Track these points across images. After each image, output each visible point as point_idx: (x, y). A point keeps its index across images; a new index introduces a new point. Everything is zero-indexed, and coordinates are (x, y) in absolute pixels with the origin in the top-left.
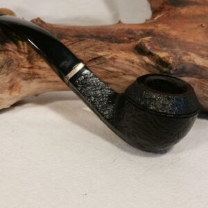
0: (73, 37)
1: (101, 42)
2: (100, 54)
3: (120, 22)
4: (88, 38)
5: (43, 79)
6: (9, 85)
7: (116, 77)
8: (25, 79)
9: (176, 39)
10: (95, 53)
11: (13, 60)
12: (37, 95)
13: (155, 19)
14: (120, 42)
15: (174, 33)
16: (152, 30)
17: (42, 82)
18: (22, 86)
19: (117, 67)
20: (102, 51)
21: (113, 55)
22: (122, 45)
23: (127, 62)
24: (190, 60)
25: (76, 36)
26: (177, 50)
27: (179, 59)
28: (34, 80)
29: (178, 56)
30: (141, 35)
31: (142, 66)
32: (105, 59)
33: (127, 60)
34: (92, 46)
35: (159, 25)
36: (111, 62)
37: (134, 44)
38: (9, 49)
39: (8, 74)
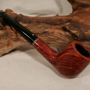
0: (35, 22)
1: (47, 25)
2: (47, 30)
3: (57, 15)
4: (41, 23)
5: (22, 41)
6: (7, 44)
7: (54, 41)
8: (15, 41)
9: (82, 24)
10: (44, 30)
11: (8, 33)
12: (21, 47)
13: (74, 13)
14: (56, 25)
15: (81, 21)
16: (71, 19)
17: (22, 42)
18: (13, 44)
19: (54, 36)
20: (48, 29)
21: (53, 31)
22: (57, 26)
23: (59, 34)
24: (88, 34)
25: (37, 22)
26: (82, 29)
27: (83, 34)
28: (18, 41)
29: (82, 32)
30: (66, 21)
31: (66, 36)
32: (49, 33)
33: (59, 33)
34: (43, 27)
35: (75, 17)
36: (52, 34)
37: (62, 26)
38: (7, 28)
39: (6, 39)
